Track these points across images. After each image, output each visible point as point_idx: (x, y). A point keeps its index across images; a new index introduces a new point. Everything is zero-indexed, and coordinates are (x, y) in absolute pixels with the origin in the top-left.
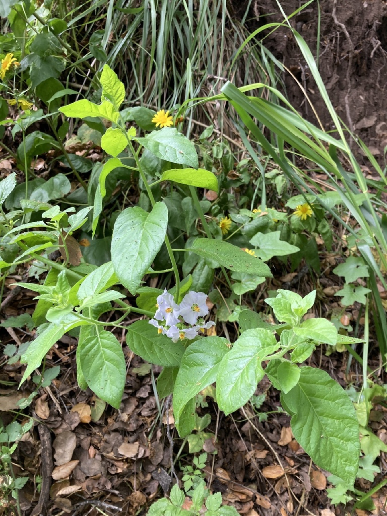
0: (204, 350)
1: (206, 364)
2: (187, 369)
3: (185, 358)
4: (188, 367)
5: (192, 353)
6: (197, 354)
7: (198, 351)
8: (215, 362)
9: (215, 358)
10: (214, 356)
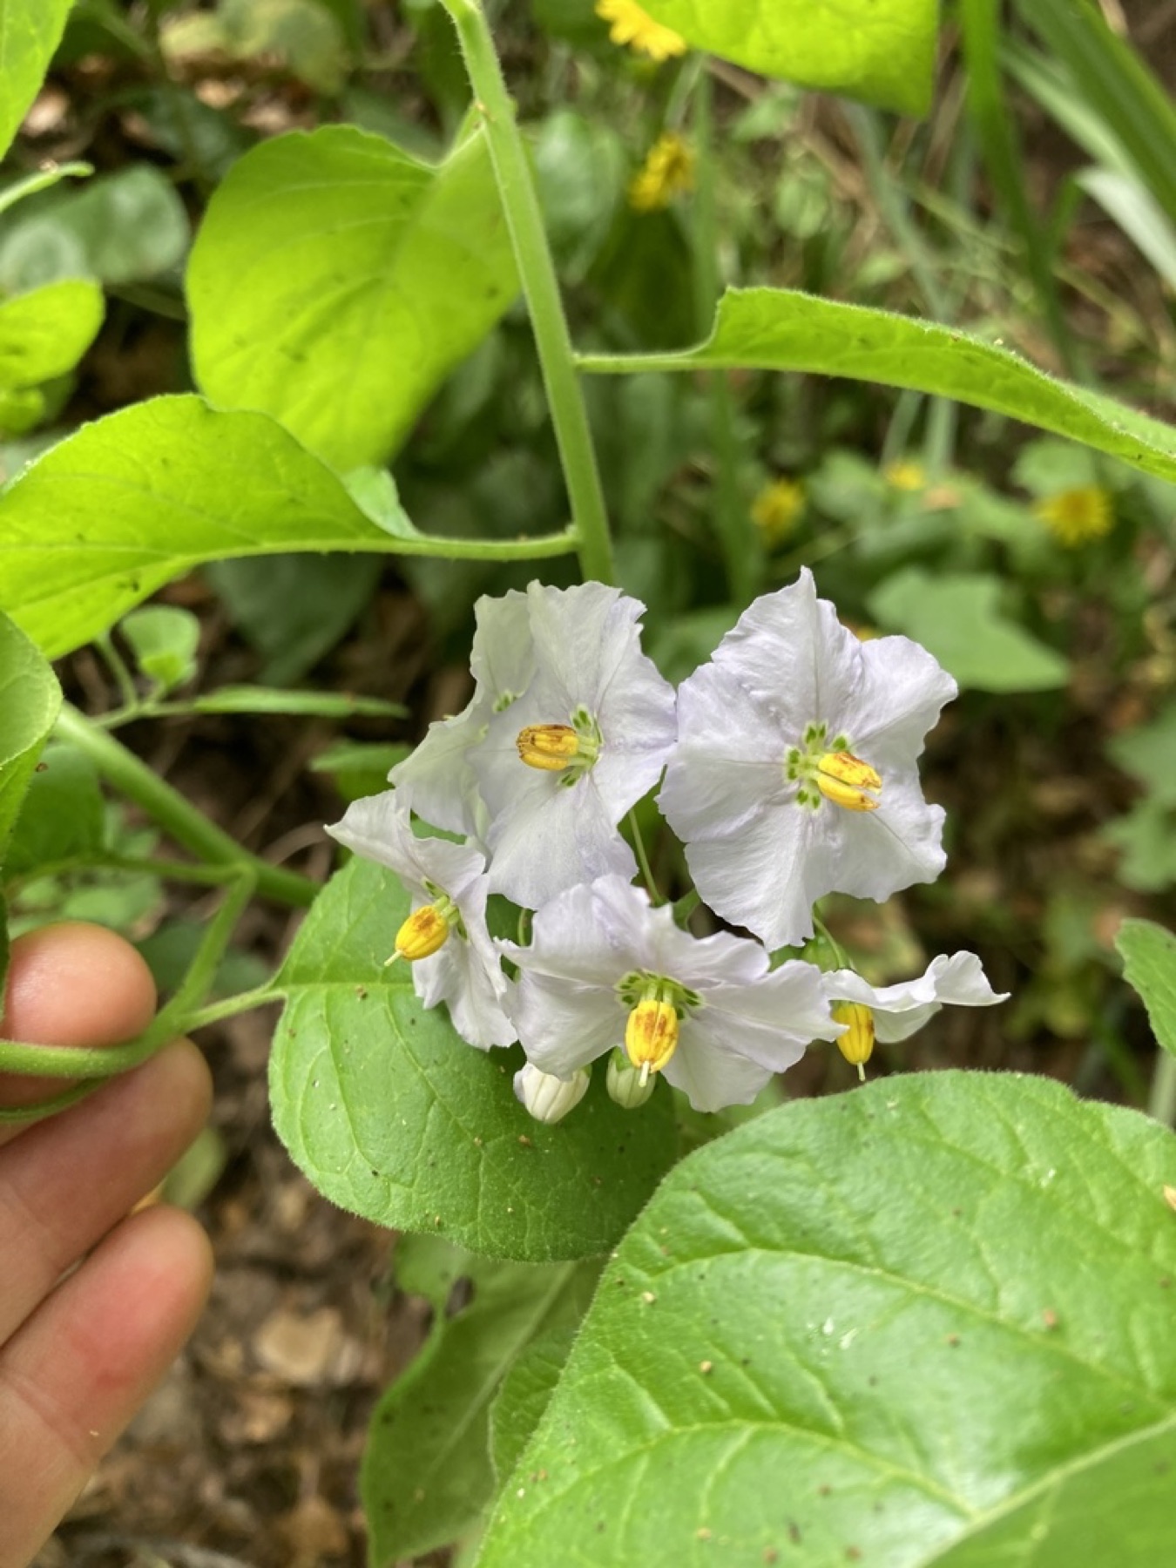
0: (880, 1227)
1: (909, 1428)
2: (634, 1425)
3: (625, 1288)
4: (656, 1415)
5: (724, 1246)
6: (788, 1269)
7: (805, 1239)
8: (1031, 1426)
9: (1032, 1381)
10: (1008, 1331)
